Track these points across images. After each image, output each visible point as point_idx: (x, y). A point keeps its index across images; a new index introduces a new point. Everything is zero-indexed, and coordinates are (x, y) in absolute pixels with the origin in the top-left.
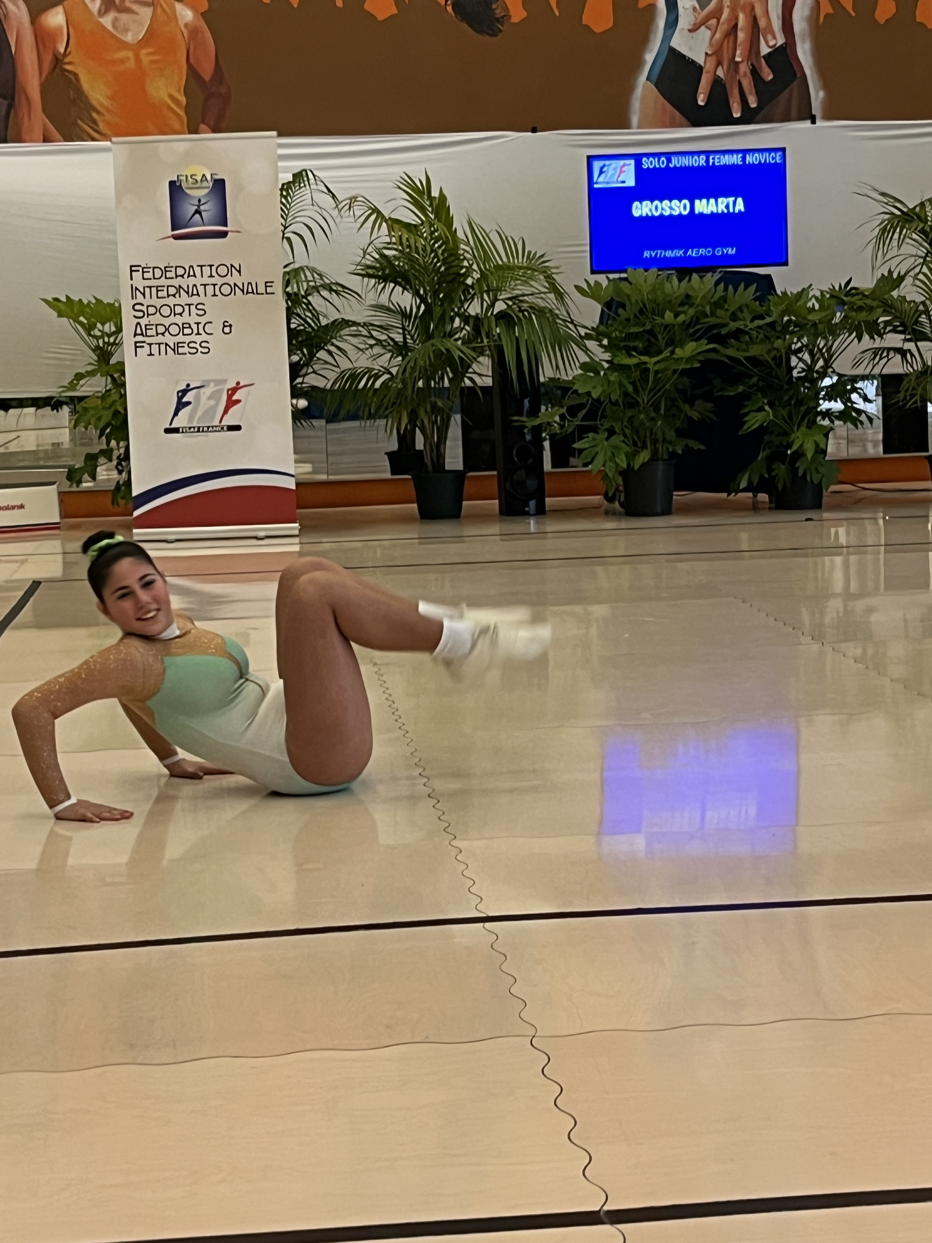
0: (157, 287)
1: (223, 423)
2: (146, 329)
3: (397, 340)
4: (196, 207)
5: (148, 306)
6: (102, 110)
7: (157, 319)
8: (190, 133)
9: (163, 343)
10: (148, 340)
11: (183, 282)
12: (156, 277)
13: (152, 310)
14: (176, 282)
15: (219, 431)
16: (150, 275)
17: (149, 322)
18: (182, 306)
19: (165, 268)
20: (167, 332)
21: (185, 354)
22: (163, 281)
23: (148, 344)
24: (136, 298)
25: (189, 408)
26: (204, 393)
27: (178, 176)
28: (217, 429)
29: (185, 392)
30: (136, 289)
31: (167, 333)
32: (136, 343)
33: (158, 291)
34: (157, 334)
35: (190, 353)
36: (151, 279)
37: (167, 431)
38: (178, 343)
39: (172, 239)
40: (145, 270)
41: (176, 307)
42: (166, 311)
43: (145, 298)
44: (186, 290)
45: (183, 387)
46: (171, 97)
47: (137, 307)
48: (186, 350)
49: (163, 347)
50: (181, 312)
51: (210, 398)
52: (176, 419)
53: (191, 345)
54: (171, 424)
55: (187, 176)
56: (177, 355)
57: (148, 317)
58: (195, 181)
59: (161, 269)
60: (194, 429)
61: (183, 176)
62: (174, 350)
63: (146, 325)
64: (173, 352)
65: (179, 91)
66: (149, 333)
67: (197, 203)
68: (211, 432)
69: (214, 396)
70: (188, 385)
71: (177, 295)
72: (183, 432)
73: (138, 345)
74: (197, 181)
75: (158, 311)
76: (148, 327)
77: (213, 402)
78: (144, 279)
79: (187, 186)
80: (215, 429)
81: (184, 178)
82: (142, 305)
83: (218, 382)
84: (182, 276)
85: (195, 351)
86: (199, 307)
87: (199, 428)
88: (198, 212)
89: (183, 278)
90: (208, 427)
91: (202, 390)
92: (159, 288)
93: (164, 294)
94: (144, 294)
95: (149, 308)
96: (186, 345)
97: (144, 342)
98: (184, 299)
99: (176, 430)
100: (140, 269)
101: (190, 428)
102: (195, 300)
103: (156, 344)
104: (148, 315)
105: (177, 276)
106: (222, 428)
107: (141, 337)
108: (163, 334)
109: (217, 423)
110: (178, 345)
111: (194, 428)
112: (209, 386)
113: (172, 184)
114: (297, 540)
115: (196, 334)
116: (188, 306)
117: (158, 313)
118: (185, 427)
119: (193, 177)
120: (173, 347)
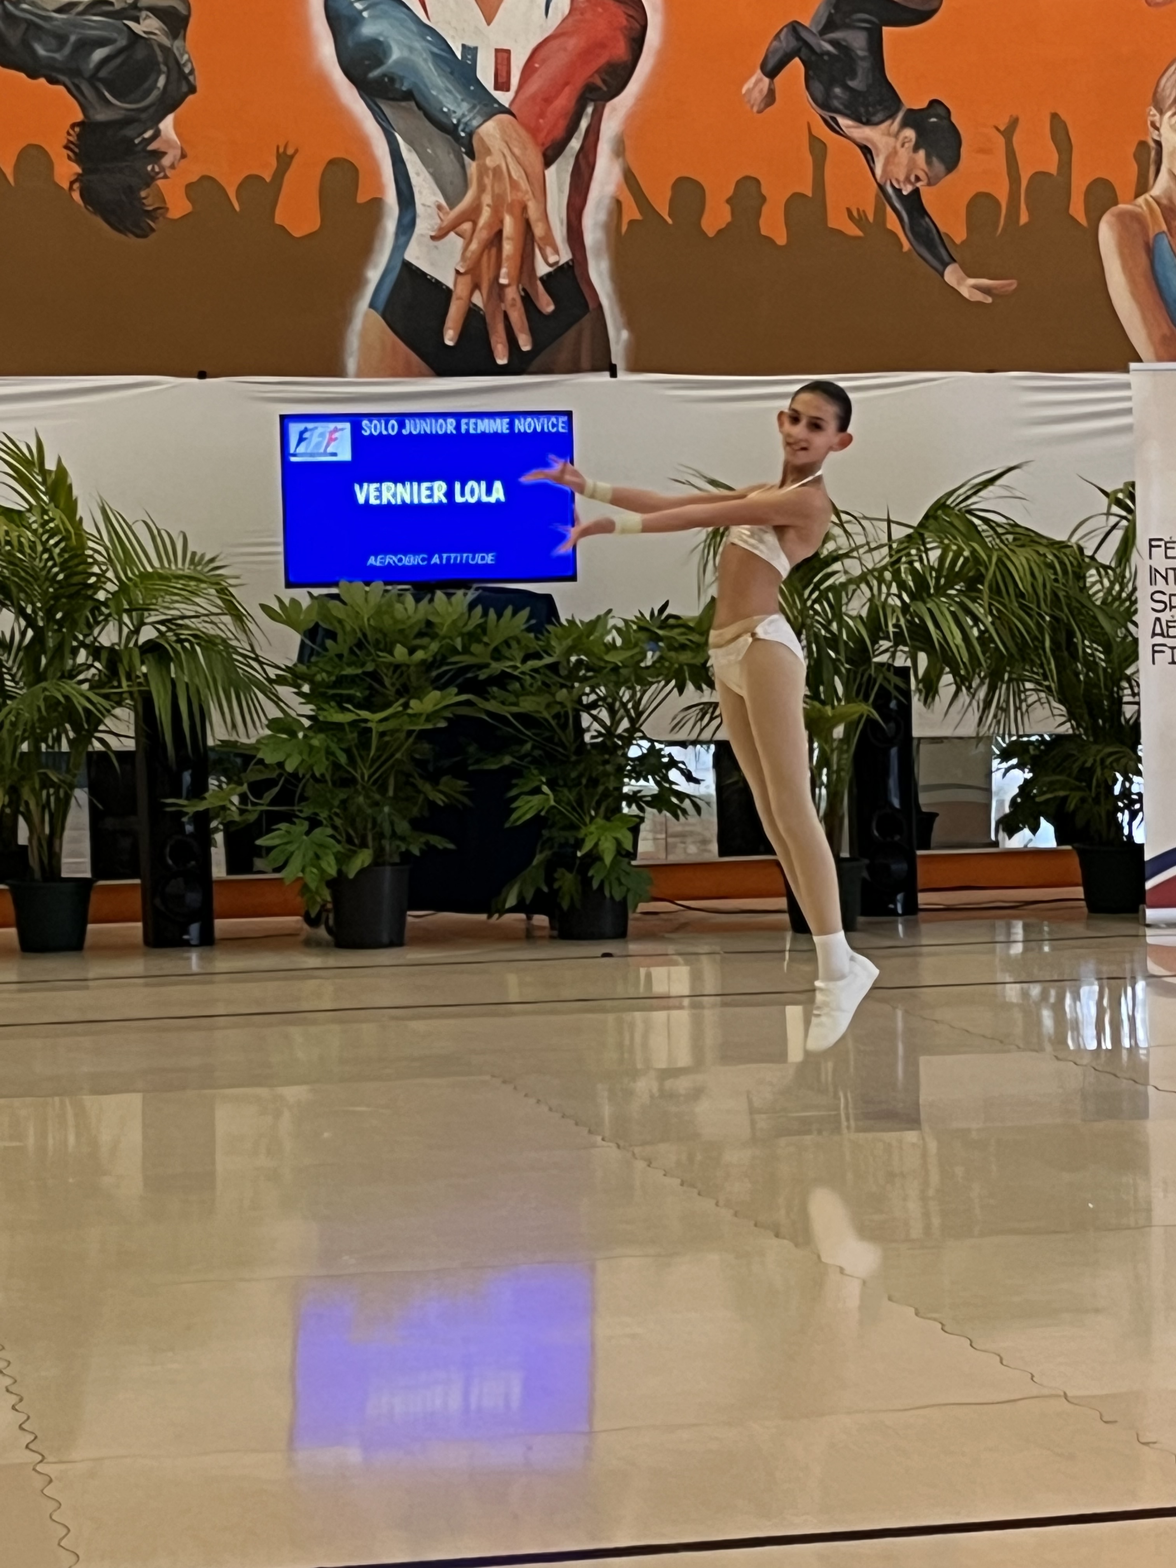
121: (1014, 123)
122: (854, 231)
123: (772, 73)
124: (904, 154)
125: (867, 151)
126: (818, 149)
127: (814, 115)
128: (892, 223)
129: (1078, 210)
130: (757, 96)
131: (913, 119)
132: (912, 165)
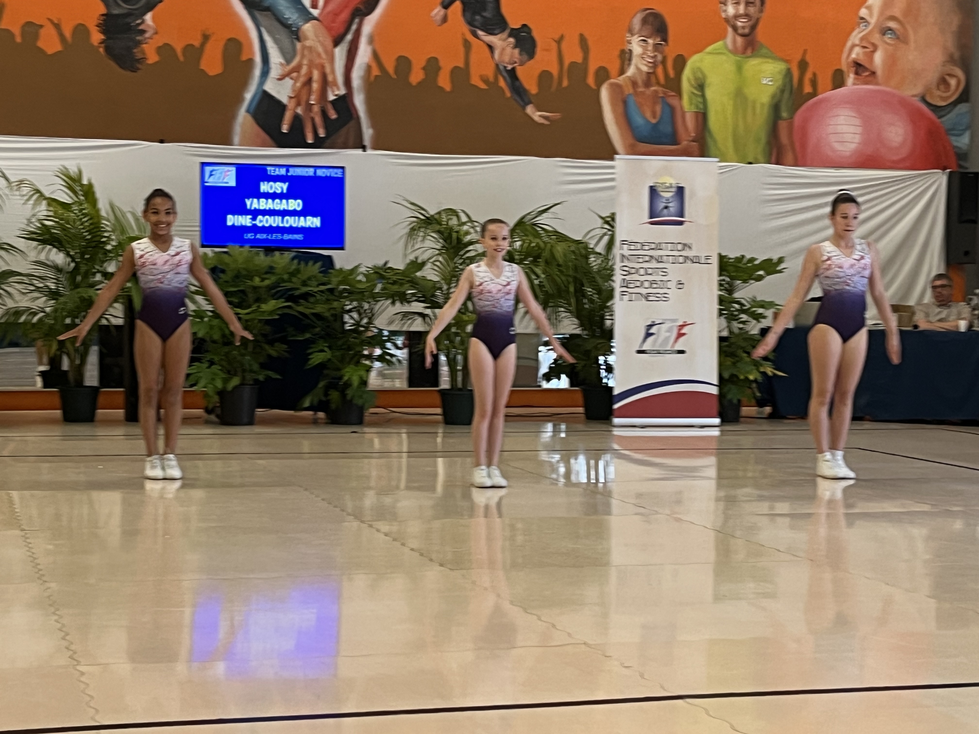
121: (562, 37)
122: (483, 86)
123: (446, 7)
124: (509, 50)
125: (491, 48)
126: (467, 45)
127: (465, 29)
128: (502, 83)
129: (591, 81)
130: (439, 18)
131: (514, 33)
132: (512, 56)
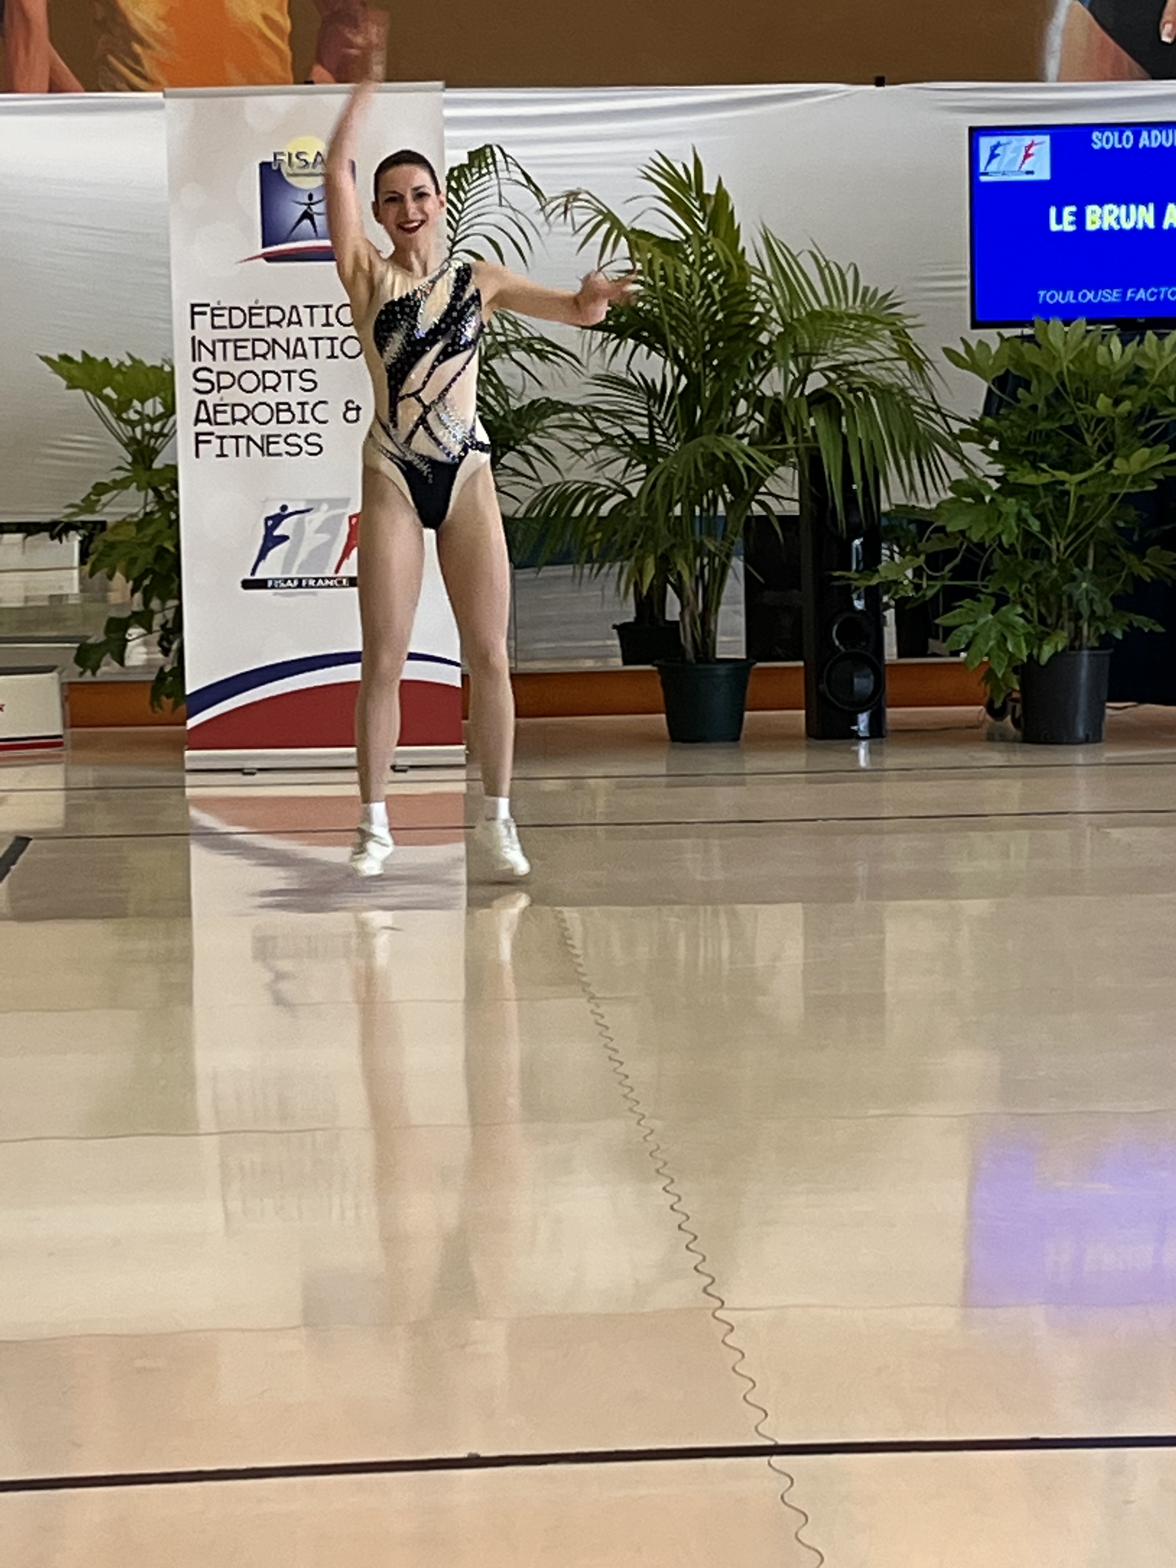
0: (236, 340)
1: (341, 573)
2: (216, 412)
3: (638, 436)
4: (305, 207)
5: (219, 373)
6: (151, 41)
7: (234, 395)
8: (296, 82)
9: (242, 437)
10: (218, 430)
11: (280, 334)
12: (235, 323)
13: (226, 380)
14: (269, 333)
15: (334, 586)
16: (224, 321)
17: (222, 399)
18: (277, 374)
19: (251, 308)
20: (251, 417)
21: (279, 455)
22: (246, 332)
23: (218, 437)
24: (200, 360)
25: (284, 546)
26: (310, 521)
27: (275, 155)
28: (331, 583)
29: (277, 519)
30: (200, 343)
31: (250, 420)
32: (198, 434)
33: (236, 347)
34: (234, 421)
35: (287, 453)
36: (224, 327)
37: (247, 584)
38: (269, 436)
39: (262, 261)
40: (216, 312)
41: (267, 375)
42: (249, 381)
43: (214, 359)
44: (285, 347)
45: (277, 511)
46: (266, 18)
47: (201, 375)
48: (282, 447)
49: (243, 442)
50: (273, 384)
51: (319, 531)
52: (261, 564)
53: (290, 440)
54: (253, 573)
55: (290, 155)
56: (266, 457)
57: (219, 391)
58: (304, 163)
59: (243, 311)
60: (292, 582)
61: (282, 154)
62: (262, 449)
63: (215, 406)
64: (259, 452)
65: (279, 9)
66: (220, 418)
67: (307, 201)
68: (320, 587)
69: (329, 527)
70: (284, 508)
71: (270, 356)
72: (273, 587)
73: (201, 438)
74: (307, 163)
75: (237, 381)
76: (219, 408)
77: (324, 537)
78: (214, 327)
79: (291, 172)
80: (327, 582)
81: (286, 159)
82: (210, 371)
83: (334, 503)
84: (278, 323)
85: (297, 450)
86: (305, 375)
87: (300, 580)
88: (307, 215)
89: (281, 327)
90: (317, 579)
91: (307, 516)
92: (239, 344)
93: (248, 352)
94: (213, 353)
95: (222, 376)
96: (281, 440)
97: (211, 434)
98: (281, 363)
99: (261, 584)
100: (208, 310)
101: (285, 581)
102: (299, 364)
103: (232, 437)
104: (220, 388)
105: (269, 323)
106: (340, 582)
107: (207, 425)
108: (243, 421)
109: (331, 574)
110: (268, 440)
111: (292, 580)
112: (318, 510)
113: (265, 166)
114: (462, 774)
115: (300, 422)
116: (286, 375)
117: (236, 386)
118: (278, 579)
119: (303, 157)
120: (260, 443)
